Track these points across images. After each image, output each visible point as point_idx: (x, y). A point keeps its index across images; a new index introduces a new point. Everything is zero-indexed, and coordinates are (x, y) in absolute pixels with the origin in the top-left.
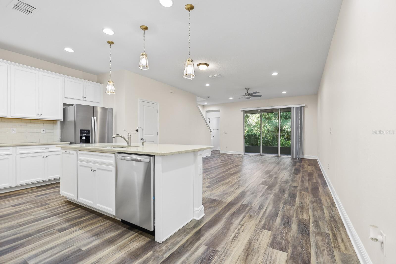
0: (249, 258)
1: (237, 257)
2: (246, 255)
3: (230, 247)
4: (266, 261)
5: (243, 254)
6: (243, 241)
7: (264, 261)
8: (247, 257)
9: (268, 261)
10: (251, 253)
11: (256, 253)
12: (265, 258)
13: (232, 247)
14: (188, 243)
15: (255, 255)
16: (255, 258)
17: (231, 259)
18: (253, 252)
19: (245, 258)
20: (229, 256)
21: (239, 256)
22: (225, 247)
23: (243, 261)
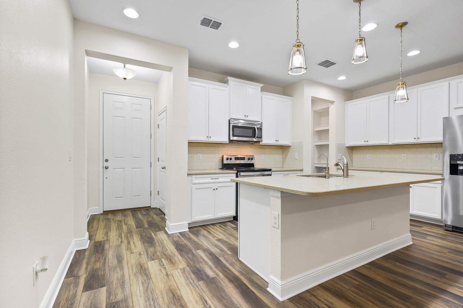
0: (171, 295)
1: (180, 288)
2: (176, 295)
3: (196, 291)
4: (154, 303)
5: (179, 294)
6: (193, 305)
7: (156, 301)
8: (173, 294)
9: (153, 304)
10: (173, 299)
11: (170, 303)
12: (157, 305)
13: (194, 292)
14: (226, 270)
15: (168, 301)
16: (166, 298)
17: (183, 283)
18: (173, 302)
19: (174, 292)
20: (187, 284)
21: (179, 290)
22: (199, 288)
23: (173, 289)
